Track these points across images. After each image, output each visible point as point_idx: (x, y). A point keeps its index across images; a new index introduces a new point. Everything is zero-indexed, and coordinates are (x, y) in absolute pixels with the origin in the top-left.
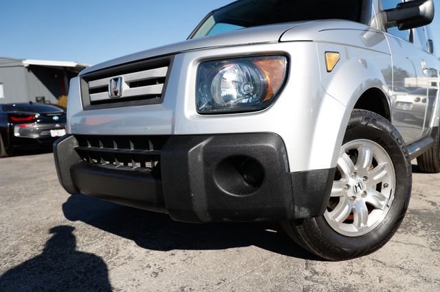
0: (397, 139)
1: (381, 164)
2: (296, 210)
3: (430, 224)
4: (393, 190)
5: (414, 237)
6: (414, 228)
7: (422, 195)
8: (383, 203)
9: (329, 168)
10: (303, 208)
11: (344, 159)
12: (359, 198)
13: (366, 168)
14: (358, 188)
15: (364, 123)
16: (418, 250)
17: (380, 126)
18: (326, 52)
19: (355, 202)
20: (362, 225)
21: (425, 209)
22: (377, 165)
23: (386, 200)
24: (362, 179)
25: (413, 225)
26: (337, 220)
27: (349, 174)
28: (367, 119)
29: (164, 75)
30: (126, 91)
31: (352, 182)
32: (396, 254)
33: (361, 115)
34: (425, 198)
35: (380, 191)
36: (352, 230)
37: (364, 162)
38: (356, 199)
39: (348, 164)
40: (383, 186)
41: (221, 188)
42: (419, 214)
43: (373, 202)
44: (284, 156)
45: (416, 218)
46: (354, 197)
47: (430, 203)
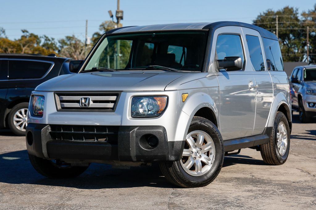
0: (216, 131)
1: (208, 143)
2: (170, 157)
4: (215, 156)
8: (210, 162)
9: (182, 140)
10: (172, 156)
11: (191, 139)
12: (197, 159)
13: (201, 144)
14: (197, 153)
15: (199, 123)
17: (207, 125)
18: (182, 94)
19: (196, 160)
20: (199, 171)
22: (207, 143)
23: (211, 160)
24: (199, 149)
26: (187, 167)
27: (193, 146)
28: (201, 121)
29: (115, 99)
30: (91, 105)
31: (194, 150)
33: (198, 119)
35: (208, 156)
36: (194, 173)
37: (199, 141)
38: (196, 159)
39: (192, 142)
40: (210, 154)
41: (141, 147)
43: (205, 161)
44: (166, 135)
46: (195, 158)
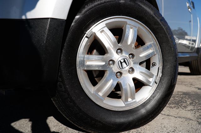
1: (148, 44)
3: (197, 101)
4: (161, 68)
5: (183, 111)
6: (184, 104)
7: (192, 85)
13: (131, 45)
14: (124, 64)
16: (186, 123)
21: (193, 92)
23: (154, 77)
24: (128, 56)
25: (184, 102)
32: (164, 127)
34: (194, 86)
35: (149, 69)
36: (118, 104)
37: (127, 38)
39: (110, 39)
42: (189, 95)
45: (187, 97)
46: (120, 73)
47: (197, 89)
